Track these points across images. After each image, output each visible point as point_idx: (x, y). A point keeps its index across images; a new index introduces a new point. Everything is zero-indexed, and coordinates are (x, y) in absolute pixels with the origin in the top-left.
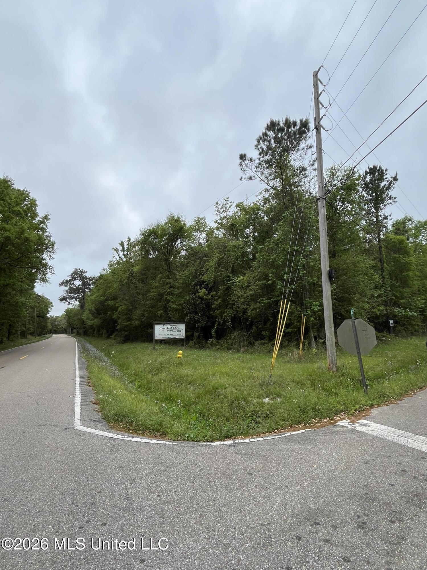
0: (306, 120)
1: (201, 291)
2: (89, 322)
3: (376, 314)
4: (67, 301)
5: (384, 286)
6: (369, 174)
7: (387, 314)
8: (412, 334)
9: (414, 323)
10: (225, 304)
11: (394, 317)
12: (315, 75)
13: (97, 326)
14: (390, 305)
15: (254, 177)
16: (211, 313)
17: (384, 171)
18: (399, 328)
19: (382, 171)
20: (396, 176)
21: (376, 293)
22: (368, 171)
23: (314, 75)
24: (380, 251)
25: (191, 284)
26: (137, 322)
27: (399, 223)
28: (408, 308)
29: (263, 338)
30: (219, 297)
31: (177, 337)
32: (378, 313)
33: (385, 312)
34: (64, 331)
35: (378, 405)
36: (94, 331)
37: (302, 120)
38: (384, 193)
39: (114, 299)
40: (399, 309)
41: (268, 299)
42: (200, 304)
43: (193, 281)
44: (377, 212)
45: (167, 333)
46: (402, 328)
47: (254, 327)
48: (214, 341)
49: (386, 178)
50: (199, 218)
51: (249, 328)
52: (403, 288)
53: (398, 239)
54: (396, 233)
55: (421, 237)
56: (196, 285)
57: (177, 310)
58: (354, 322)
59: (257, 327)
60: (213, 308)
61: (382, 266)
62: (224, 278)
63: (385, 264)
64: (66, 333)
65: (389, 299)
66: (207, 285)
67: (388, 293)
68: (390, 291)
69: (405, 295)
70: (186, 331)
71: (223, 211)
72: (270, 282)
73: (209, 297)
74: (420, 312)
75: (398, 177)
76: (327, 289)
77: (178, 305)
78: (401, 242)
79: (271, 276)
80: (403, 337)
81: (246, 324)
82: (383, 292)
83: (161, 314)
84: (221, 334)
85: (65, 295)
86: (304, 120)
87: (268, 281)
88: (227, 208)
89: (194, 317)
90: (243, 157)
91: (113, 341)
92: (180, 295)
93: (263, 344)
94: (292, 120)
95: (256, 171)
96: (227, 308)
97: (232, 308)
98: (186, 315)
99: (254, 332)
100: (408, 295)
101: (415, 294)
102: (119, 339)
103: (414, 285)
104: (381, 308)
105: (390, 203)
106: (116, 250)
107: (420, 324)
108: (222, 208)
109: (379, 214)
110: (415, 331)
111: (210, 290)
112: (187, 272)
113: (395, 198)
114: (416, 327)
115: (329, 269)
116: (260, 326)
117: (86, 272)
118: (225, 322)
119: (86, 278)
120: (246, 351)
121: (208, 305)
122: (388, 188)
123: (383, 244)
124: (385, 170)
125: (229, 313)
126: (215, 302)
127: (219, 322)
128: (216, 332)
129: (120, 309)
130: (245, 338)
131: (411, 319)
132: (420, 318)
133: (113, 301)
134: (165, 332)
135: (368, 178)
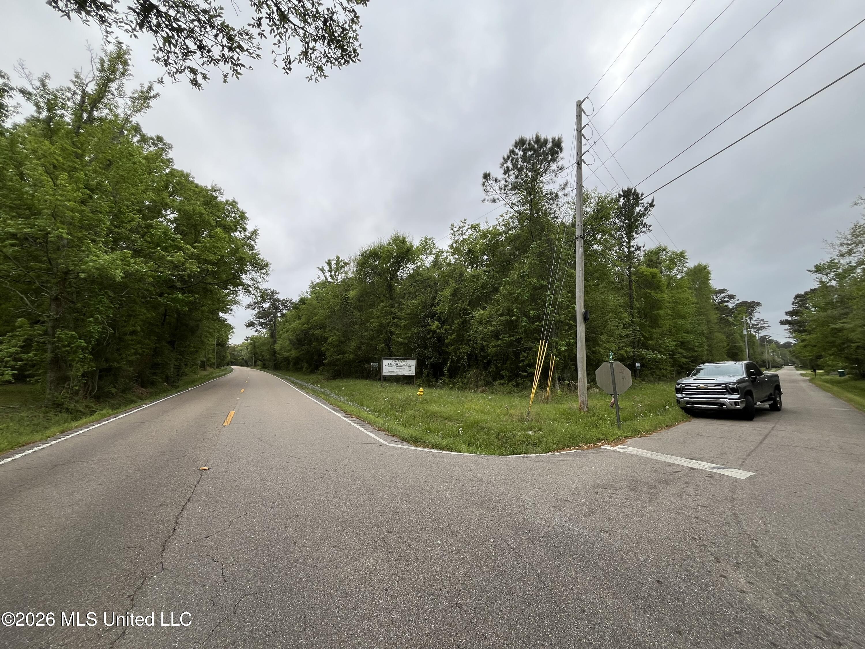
0: (559, 138)
1: (432, 324)
2: (285, 353)
3: (623, 356)
4: (255, 328)
5: (632, 325)
6: (622, 198)
7: (634, 356)
8: (660, 379)
9: (662, 367)
10: (460, 340)
11: (641, 359)
12: (579, 104)
13: (293, 359)
14: (638, 345)
15: (498, 199)
16: (443, 348)
17: (640, 196)
18: (646, 372)
19: (638, 194)
20: (652, 202)
21: (624, 332)
22: (622, 193)
23: (577, 105)
24: (630, 286)
25: (420, 315)
26: (351, 356)
27: (651, 253)
28: (656, 350)
29: (502, 378)
30: (453, 331)
31: (407, 374)
32: (625, 355)
33: (632, 354)
34: (245, 363)
35: (632, 437)
36: (289, 364)
37: (555, 139)
38: (638, 220)
39: (321, 328)
40: (647, 352)
41: (510, 336)
42: (431, 338)
43: (423, 312)
44: (629, 242)
45: (395, 370)
46: (649, 372)
47: (493, 366)
48: (447, 380)
49: (642, 203)
50: (426, 238)
51: (486, 366)
52: (653, 328)
53: (651, 273)
54: (648, 266)
55: (675, 269)
56: (426, 316)
57: (401, 344)
58: (612, 365)
59: (496, 365)
60: (446, 344)
61: (632, 302)
62: (460, 311)
63: (635, 301)
64: (247, 366)
65: (637, 339)
66: (440, 317)
67: (636, 333)
68: (638, 331)
69: (655, 336)
70: (417, 368)
71: (459, 234)
72: (514, 318)
73: (443, 331)
74: (670, 355)
75: (654, 203)
76: (581, 329)
77: (404, 339)
78: (654, 276)
79: (516, 312)
80: (650, 381)
81: (483, 362)
82: (631, 332)
83: (382, 348)
84: (454, 373)
85: (252, 320)
86: (557, 138)
87: (512, 317)
88: (464, 232)
89: (423, 352)
90: (486, 176)
91: (320, 377)
92: (407, 328)
93: (503, 384)
94: (542, 137)
95: (500, 194)
96: (461, 344)
97: (467, 344)
98: (414, 350)
99: (492, 371)
100: (657, 336)
101: (665, 334)
102: (326, 375)
103: (665, 325)
104: (628, 350)
105: (644, 232)
106: (322, 270)
107: (669, 369)
108: (458, 231)
109: (632, 244)
110: (663, 376)
111: (443, 323)
112: (416, 302)
113: (650, 226)
114: (664, 372)
115: (584, 310)
116: (499, 365)
117: (278, 293)
118: (459, 359)
119: (278, 300)
120: (484, 391)
121: (440, 340)
122: (644, 215)
123: (633, 278)
124: (640, 194)
125: (465, 349)
126: (449, 337)
127: (452, 358)
128: (448, 370)
129: (330, 340)
130: (482, 377)
131: (660, 362)
132: (669, 362)
133: (319, 330)
134: (394, 369)
135: (622, 201)
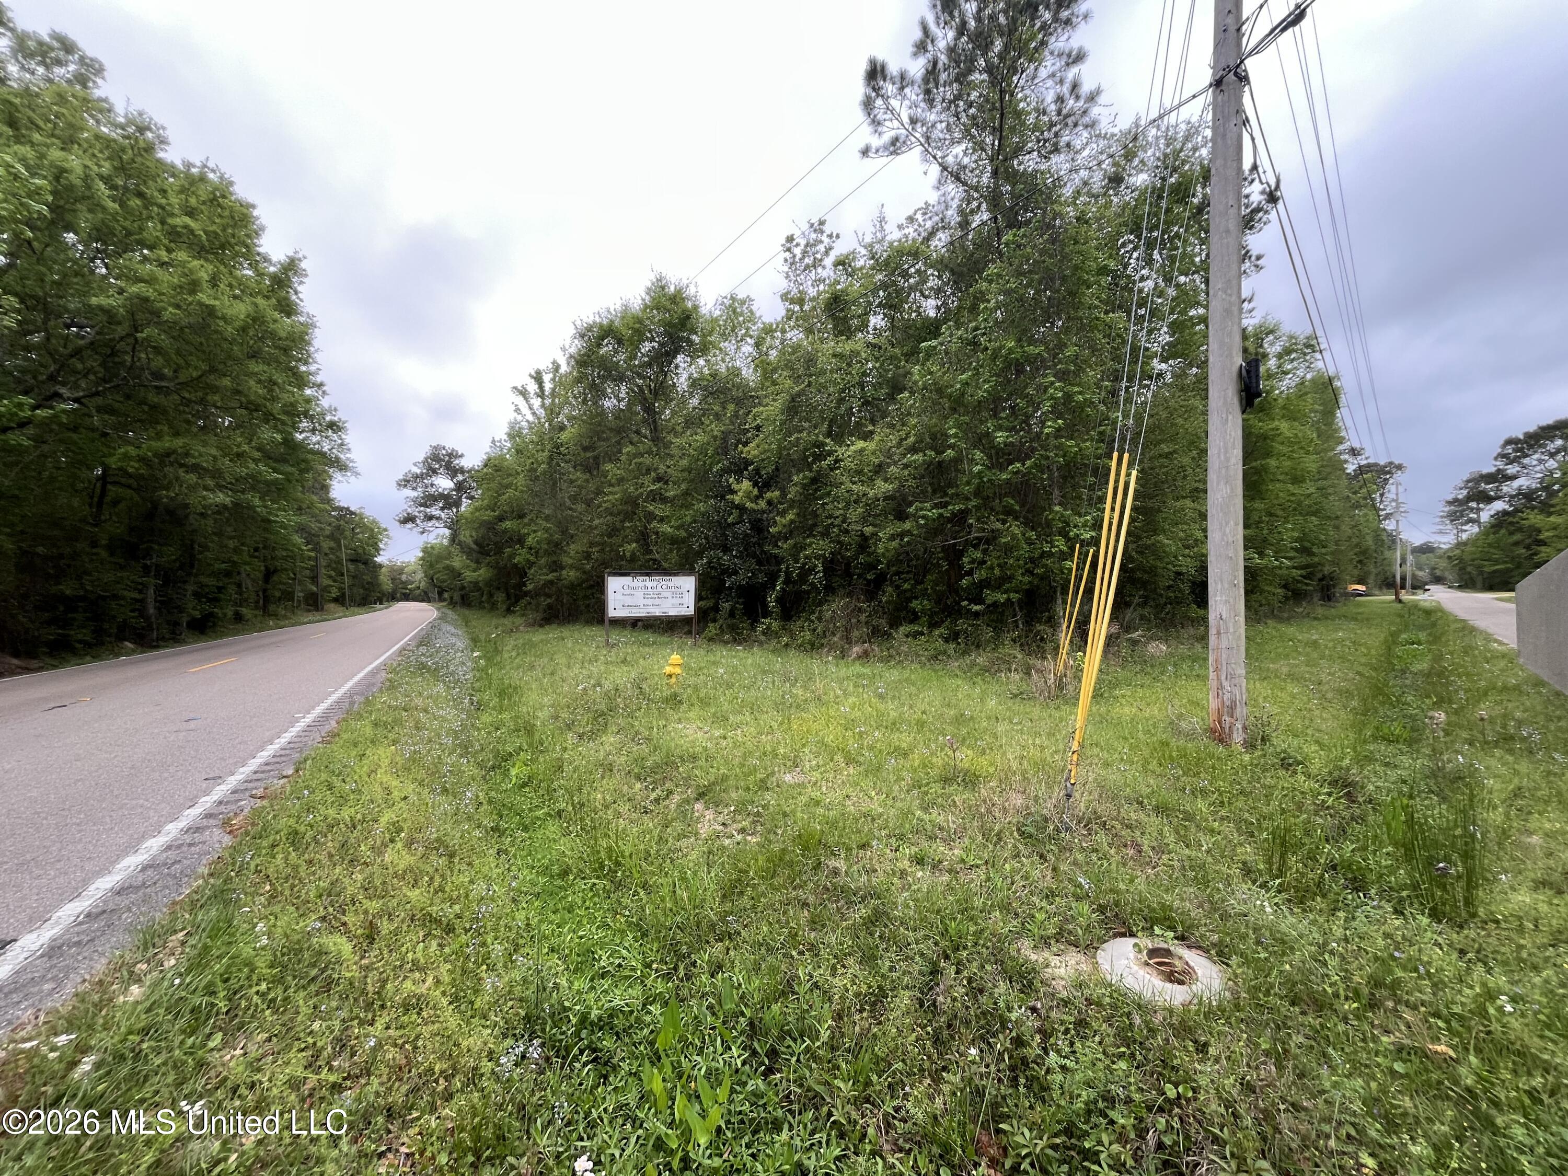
1: (739, 487)
4: (418, 525)
10: (808, 524)
13: (485, 584)
16: (766, 548)
25: (711, 469)
26: (573, 574)
29: (914, 618)
30: (791, 504)
31: (672, 612)
36: (481, 595)
39: (518, 516)
41: (936, 506)
42: (737, 523)
43: (719, 461)
45: (642, 602)
47: (890, 589)
48: (775, 625)
50: (733, 298)
51: (873, 589)
56: (726, 471)
57: (674, 541)
59: (898, 587)
60: (773, 536)
62: (806, 450)
66: (757, 471)
70: (699, 598)
72: (949, 454)
73: (763, 504)
77: (678, 528)
79: (955, 436)
81: (865, 579)
83: (632, 552)
84: (794, 607)
85: (409, 510)
87: (943, 451)
88: (819, 257)
89: (719, 559)
90: (875, 74)
92: (682, 502)
93: (916, 635)
96: (810, 535)
97: (825, 534)
98: (700, 554)
99: (887, 602)
102: (531, 616)
106: (523, 393)
108: (803, 255)
111: (763, 484)
113: (1259, 258)
116: (906, 586)
117: (462, 455)
118: (805, 573)
119: (463, 470)
120: (866, 655)
121: (759, 526)
125: (819, 547)
126: (778, 519)
127: (788, 574)
128: (779, 600)
129: (530, 541)
130: (863, 617)
133: (515, 522)
134: (639, 598)
